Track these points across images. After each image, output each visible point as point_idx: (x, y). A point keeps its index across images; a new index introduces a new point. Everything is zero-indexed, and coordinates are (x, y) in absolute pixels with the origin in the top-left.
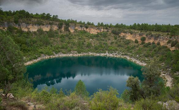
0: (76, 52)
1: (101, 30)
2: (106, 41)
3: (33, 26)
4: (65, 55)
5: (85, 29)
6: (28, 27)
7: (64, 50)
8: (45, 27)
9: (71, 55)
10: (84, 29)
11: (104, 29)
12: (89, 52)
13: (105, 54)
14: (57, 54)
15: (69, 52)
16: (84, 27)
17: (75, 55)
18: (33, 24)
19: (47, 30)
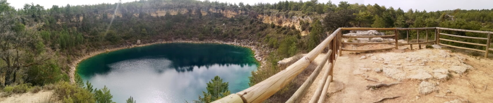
0: (197, 39)
1: (238, 13)
2: (240, 26)
3: (161, 10)
4: (184, 41)
5: (221, 11)
6: (157, 12)
7: (184, 37)
8: (173, 11)
9: (191, 42)
10: (219, 11)
11: (242, 11)
12: (215, 40)
13: (233, 43)
14: (175, 39)
15: (190, 38)
16: (220, 9)
17: (196, 42)
18: (161, 9)
19: (176, 14)
